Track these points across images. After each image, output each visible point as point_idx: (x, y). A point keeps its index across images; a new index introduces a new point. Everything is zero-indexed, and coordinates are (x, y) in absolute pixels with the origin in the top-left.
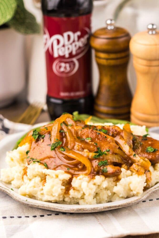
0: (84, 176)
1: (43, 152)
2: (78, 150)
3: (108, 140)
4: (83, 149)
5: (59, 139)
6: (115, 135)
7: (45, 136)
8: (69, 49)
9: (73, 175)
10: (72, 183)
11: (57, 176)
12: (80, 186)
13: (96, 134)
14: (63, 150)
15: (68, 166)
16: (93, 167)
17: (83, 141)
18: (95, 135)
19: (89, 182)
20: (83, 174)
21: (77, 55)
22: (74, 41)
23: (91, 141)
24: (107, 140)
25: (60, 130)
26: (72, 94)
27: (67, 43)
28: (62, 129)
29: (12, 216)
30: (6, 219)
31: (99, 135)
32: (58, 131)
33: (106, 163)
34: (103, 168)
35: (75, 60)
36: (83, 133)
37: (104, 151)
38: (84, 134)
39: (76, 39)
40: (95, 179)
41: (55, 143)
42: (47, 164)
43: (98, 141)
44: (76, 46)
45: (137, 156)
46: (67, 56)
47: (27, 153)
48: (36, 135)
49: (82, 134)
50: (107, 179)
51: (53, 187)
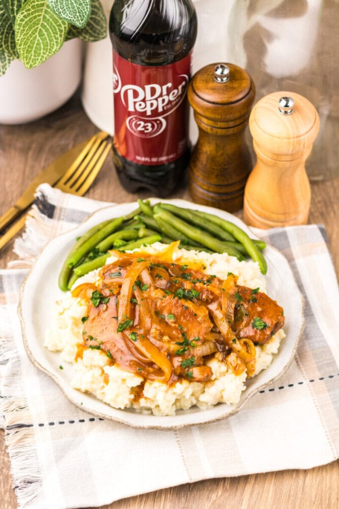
0: (160, 384)
1: (106, 329)
2: (155, 338)
3: (199, 319)
4: (162, 335)
5: (128, 316)
6: (210, 301)
7: (109, 299)
8: (152, 105)
9: (145, 380)
10: (144, 392)
11: (124, 380)
12: (155, 397)
13: (182, 308)
14: (134, 338)
15: (140, 364)
16: (174, 367)
17: (162, 321)
18: (180, 310)
19: (166, 392)
20: (159, 381)
21: (164, 112)
22: (161, 95)
23: (175, 323)
24: (196, 319)
25: (131, 299)
26: (154, 160)
27: (148, 97)
28: (134, 297)
29: (62, 421)
30: (53, 426)
31: (186, 310)
32: (128, 301)
33: (193, 362)
34: (188, 370)
35: (160, 118)
36: (164, 305)
37: (191, 339)
38: (166, 306)
39: (165, 92)
40: (175, 387)
41: (123, 323)
42: (111, 352)
43: (184, 321)
44: (163, 101)
45: (237, 342)
46: (149, 113)
47: (84, 320)
48: (96, 298)
49: (163, 307)
50: (191, 384)
51: (117, 396)
